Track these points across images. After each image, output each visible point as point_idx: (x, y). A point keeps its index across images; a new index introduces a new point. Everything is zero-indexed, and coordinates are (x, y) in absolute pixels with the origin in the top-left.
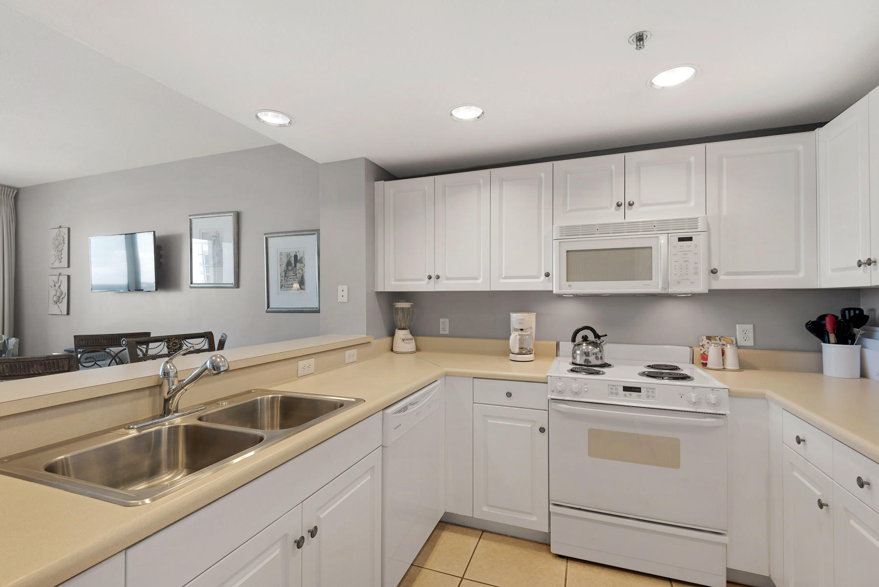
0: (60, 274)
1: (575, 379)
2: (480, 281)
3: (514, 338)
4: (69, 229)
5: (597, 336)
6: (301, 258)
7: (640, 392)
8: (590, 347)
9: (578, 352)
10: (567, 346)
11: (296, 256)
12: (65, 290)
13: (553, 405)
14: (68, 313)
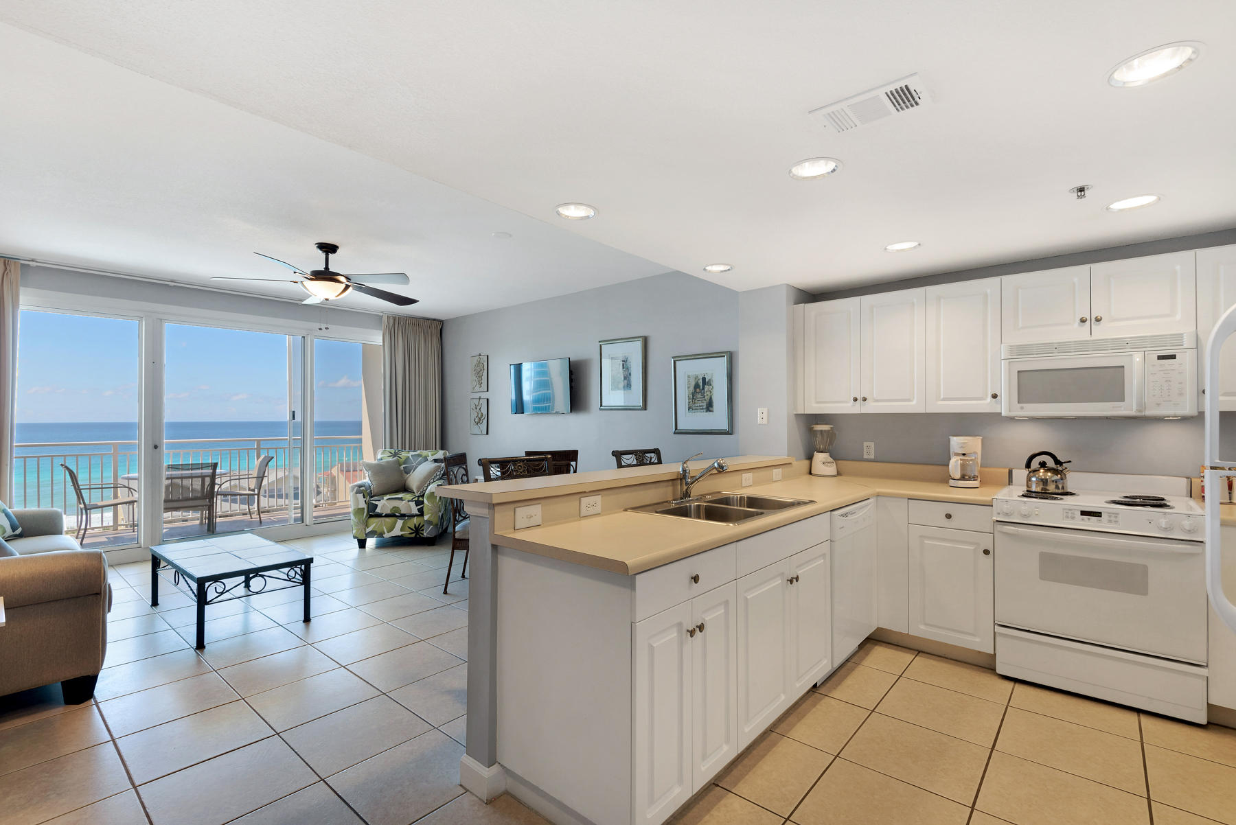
0: (480, 398)
1: (1025, 502)
2: (914, 402)
3: (955, 465)
4: (488, 356)
5: (1057, 462)
6: (710, 380)
7: (1101, 516)
8: (1049, 474)
10: (1021, 474)
11: (704, 379)
12: (485, 413)
13: (999, 527)
14: (487, 434)
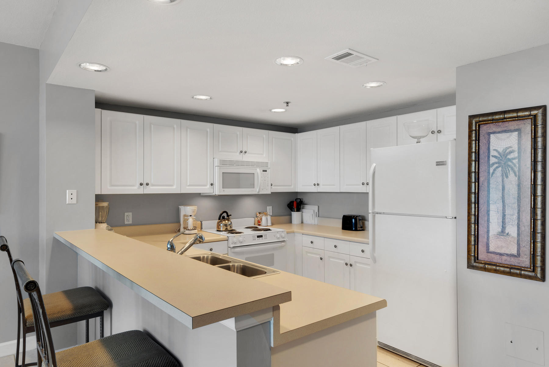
2: (174, 187)
5: (228, 215)
7: (262, 237)
9: (222, 225)
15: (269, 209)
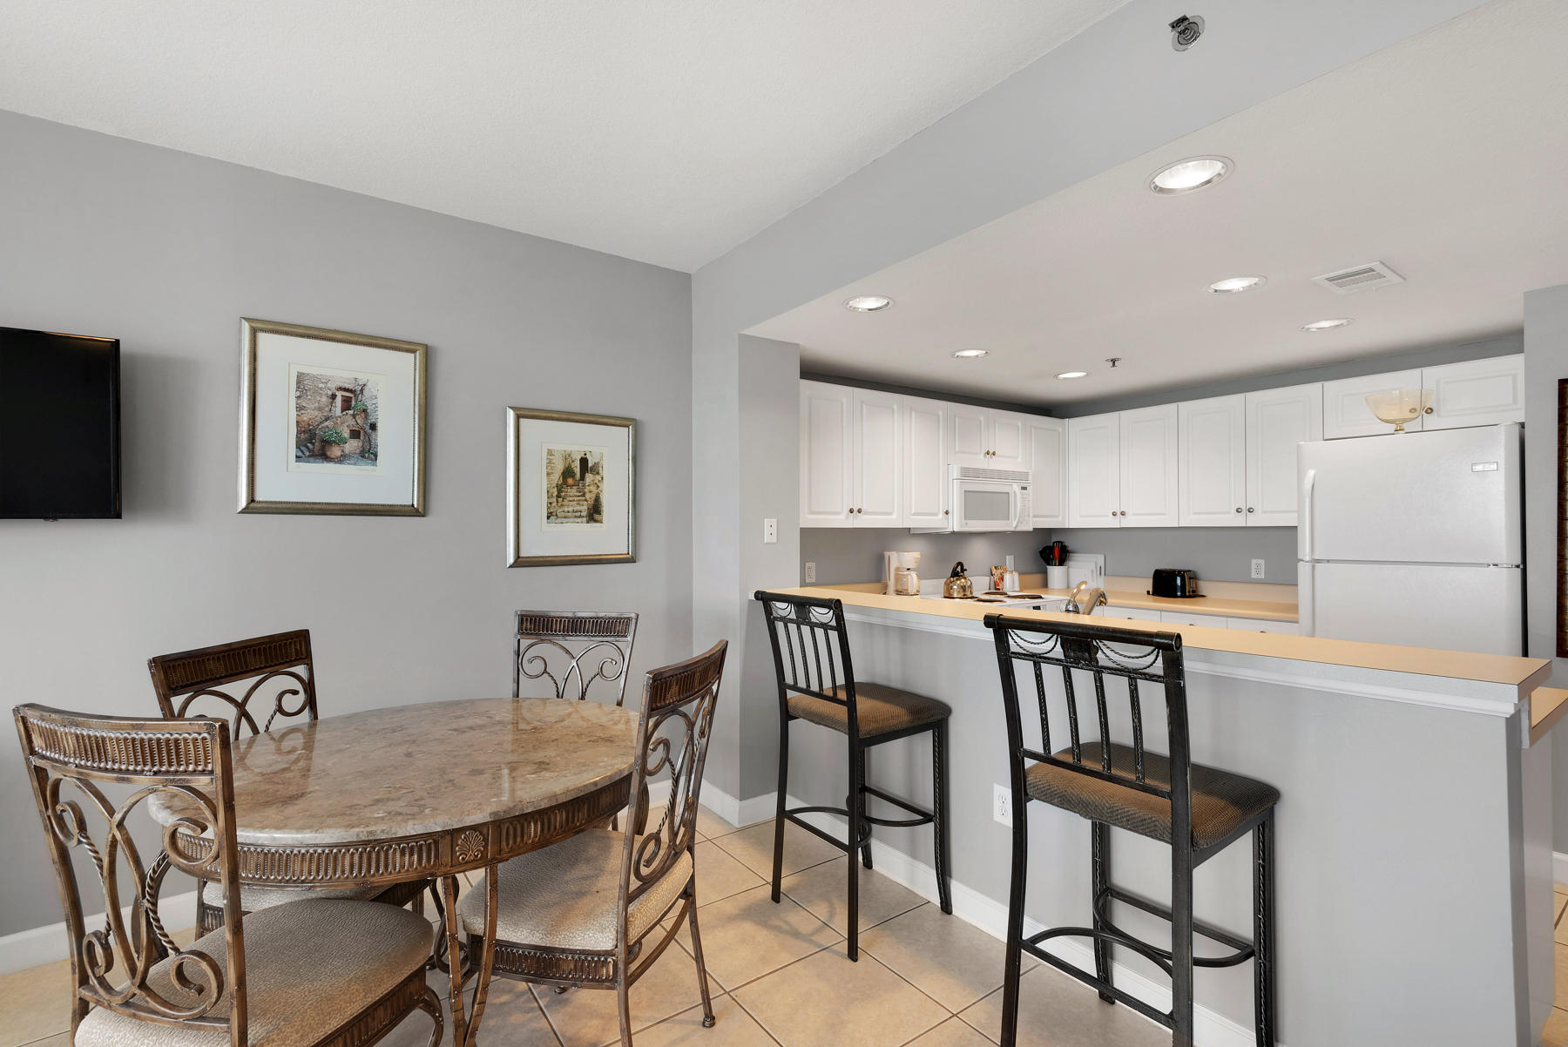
2: (894, 516)
9: (955, 587)
15: (1010, 560)
